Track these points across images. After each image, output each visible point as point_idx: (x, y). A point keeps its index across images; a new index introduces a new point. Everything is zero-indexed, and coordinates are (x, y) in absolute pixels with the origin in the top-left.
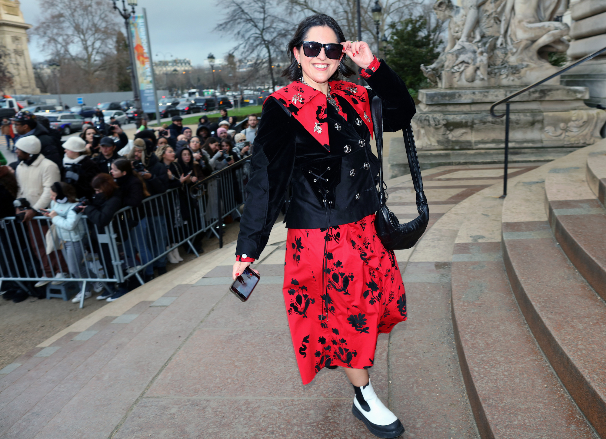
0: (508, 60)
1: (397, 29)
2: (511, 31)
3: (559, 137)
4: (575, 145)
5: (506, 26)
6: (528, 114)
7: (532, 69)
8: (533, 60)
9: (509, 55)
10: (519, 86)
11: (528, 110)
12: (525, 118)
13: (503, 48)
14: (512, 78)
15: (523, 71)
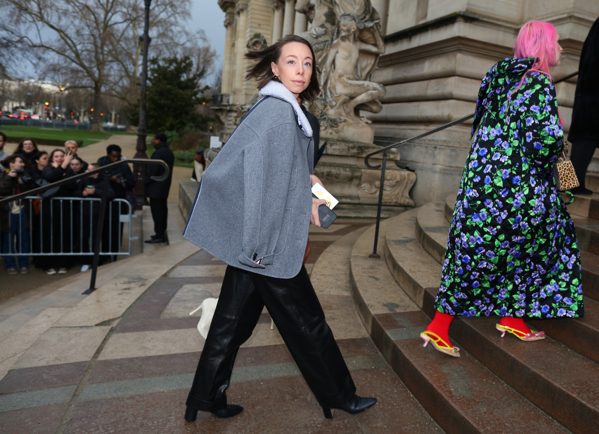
0: (327, 112)
1: (159, 66)
2: (331, 84)
3: (374, 195)
4: (388, 204)
5: (326, 78)
6: (348, 169)
7: (349, 125)
8: (350, 116)
9: (329, 107)
10: (336, 140)
11: (347, 165)
12: (345, 173)
13: (322, 99)
14: (330, 131)
15: (341, 125)
